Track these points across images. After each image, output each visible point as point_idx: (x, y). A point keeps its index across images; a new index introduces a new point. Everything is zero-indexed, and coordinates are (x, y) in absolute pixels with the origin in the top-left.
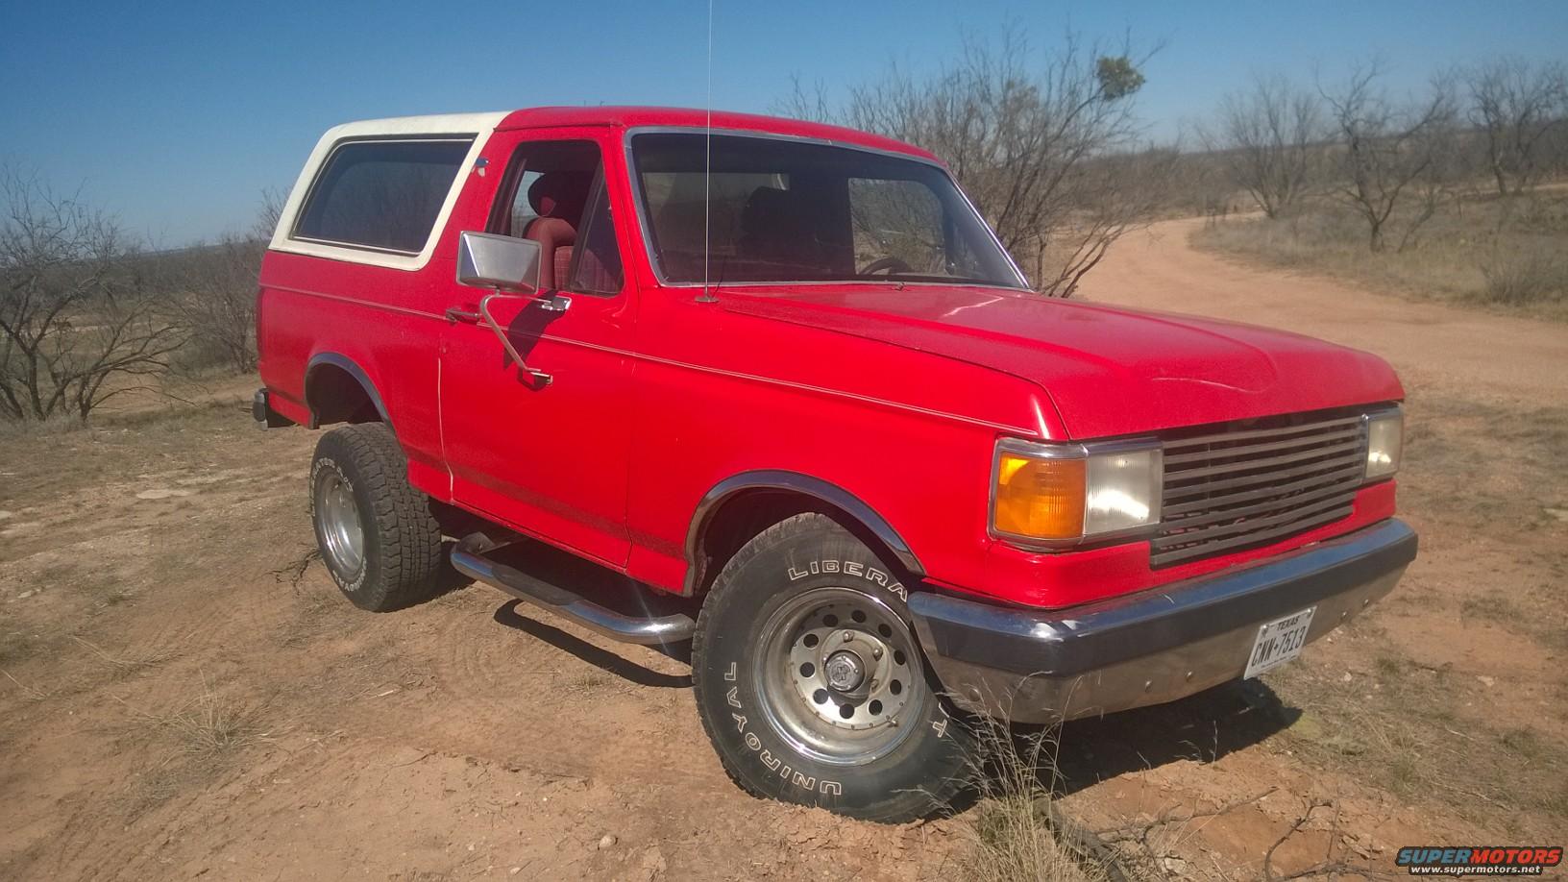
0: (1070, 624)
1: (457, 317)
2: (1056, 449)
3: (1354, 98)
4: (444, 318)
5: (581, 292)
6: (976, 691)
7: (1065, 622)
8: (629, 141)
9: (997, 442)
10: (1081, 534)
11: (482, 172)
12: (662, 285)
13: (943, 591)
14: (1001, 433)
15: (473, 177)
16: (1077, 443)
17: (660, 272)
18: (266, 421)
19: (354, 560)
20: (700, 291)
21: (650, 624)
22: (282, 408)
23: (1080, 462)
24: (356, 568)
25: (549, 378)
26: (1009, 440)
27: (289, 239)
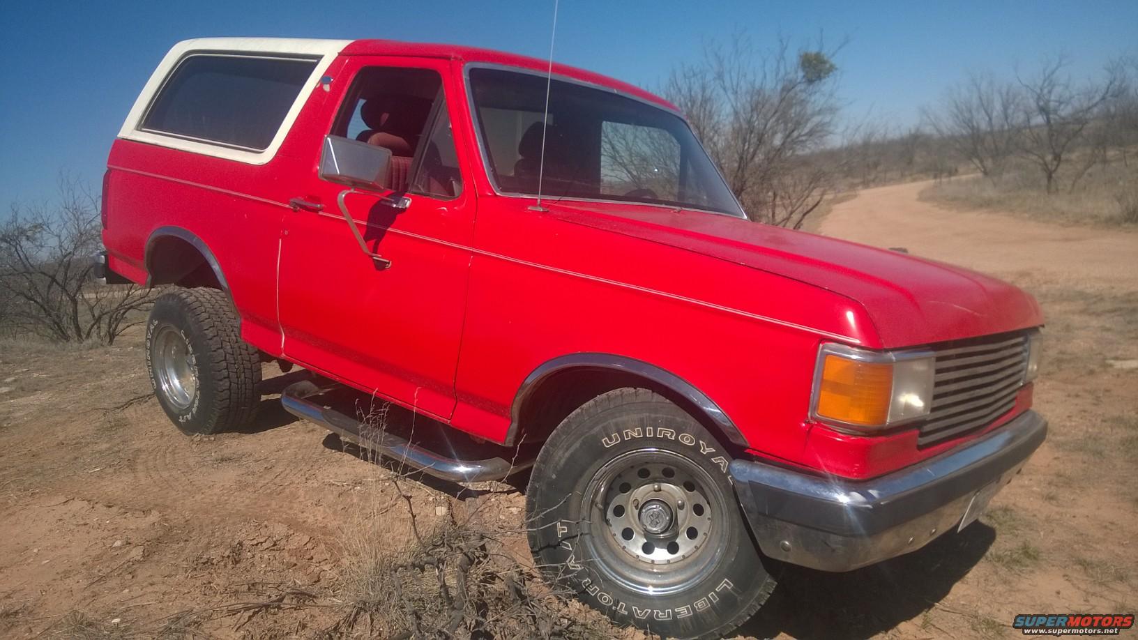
0: (874, 493)
1: (301, 206)
2: (867, 354)
3: (1046, 85)
4: (287, 206)
5: (419, 194)
6: (787, 543)
7: (870, 491)
8: (467, 73)
9: (821, 345)
10: (885, 422)
11: (327, 88)
12: (498, 194)
13: (761, 460)
14: (824, 339)
15: (318, 91)
16: (887, 351)
17: (495, 183)
18: (105, 279)
19: (185, 398)
20: (533, 202)
21: (458, 466)
22: (121, 267)
23: (888, 366)
24: (187, 404)
25: (389, 263)
26: (834, 345)
27: (137, 130)
